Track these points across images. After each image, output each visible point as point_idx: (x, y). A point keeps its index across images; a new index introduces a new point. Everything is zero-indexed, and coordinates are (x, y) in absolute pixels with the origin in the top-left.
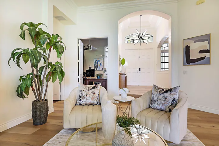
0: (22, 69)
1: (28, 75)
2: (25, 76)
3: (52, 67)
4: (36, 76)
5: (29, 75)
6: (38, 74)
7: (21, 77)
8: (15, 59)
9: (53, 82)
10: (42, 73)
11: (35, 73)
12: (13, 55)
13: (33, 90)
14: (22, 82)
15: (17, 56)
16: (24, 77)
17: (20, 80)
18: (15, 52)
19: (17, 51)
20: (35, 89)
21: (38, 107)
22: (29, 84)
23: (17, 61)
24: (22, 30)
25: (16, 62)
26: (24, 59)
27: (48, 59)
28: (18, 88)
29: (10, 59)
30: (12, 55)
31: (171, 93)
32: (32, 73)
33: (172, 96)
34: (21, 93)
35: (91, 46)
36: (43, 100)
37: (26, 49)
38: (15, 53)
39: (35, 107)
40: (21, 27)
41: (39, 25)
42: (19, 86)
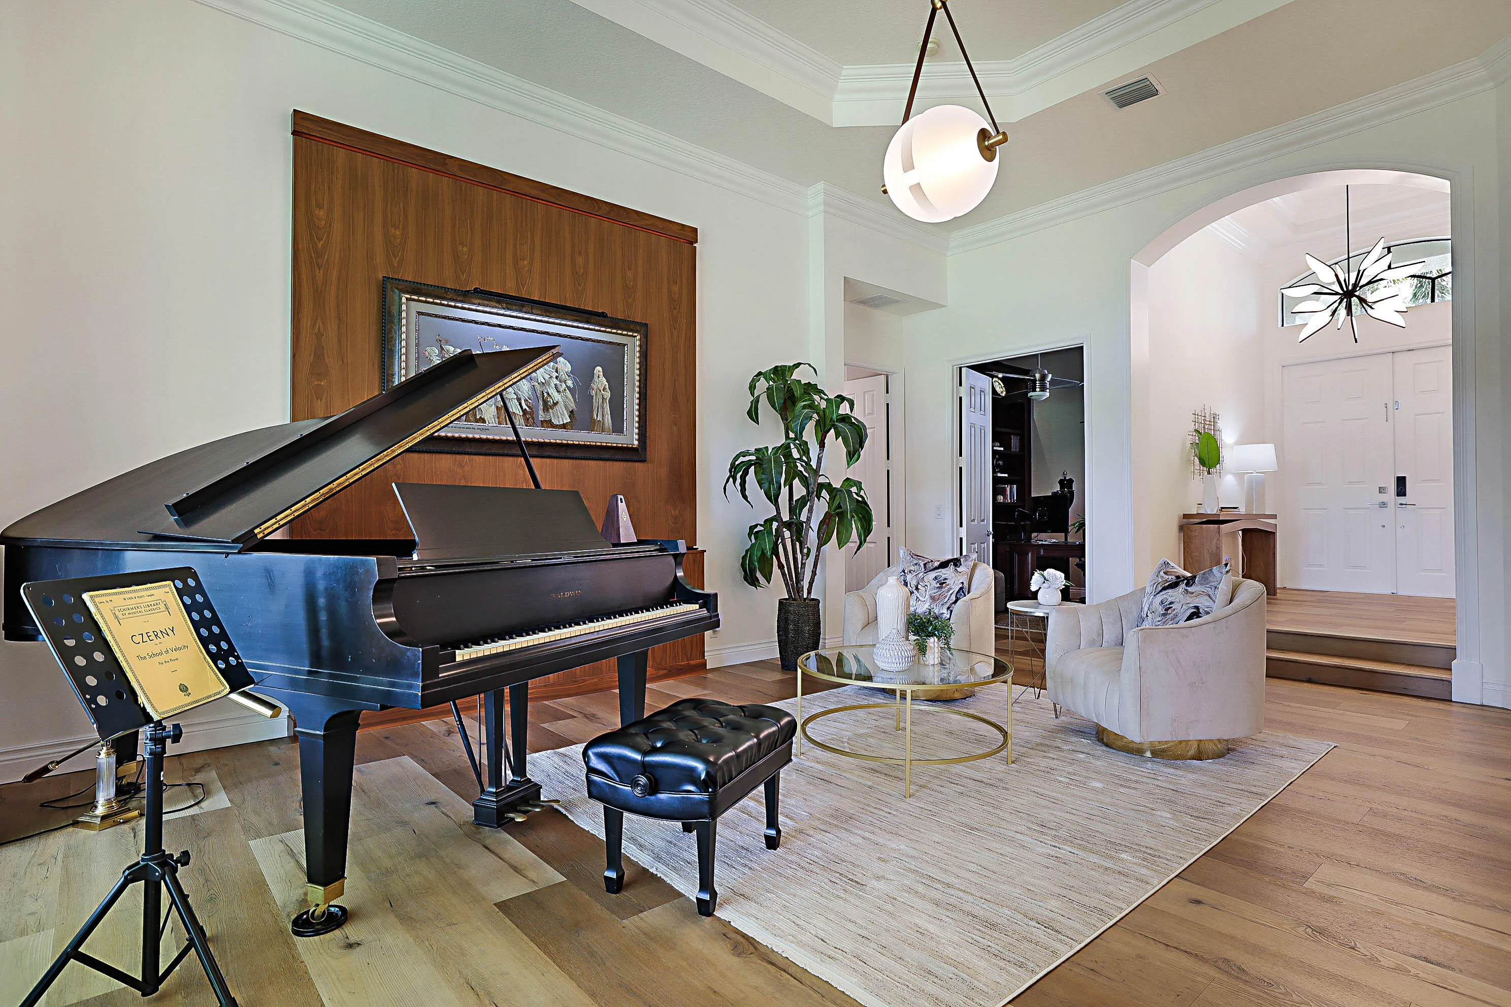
0: (752, 507)
1: (766, 521)
2: (761, 525)
3: (833, 498)
4: (788, 525)
5: (769, 521)
6: (793, 518)
7: (751, 527)
8: (738, 481)
9: (839, 545)
10: (800, 518)
11: (786, 517)
12: (734, 468)
13: (781, 566)
14: (753, 541)
15: (741, 473)
16: (759, 528)
17: (750, 535)
18: (737, 463)
19: (741, 459)
20: (784, 563)
21: (792, 617)
22: (768, 547)
23: (740, 484)
24: (752, 394)
25: (739, 488)
26: (759, 478)
27: (816, 472)
28: (744, 558)
29: (728, 481)
30: (730, 471)
31: (1189, 589)
32: (775, 516)
33: (1189, 600)
34: (752, 571)
35: (1043, 377)
36: (805, 599)
37: (761, 449)
38: (738, 465)
39: (785, 615)
40: (752, 388)
41: (796, 368)
42: (747, 551)
